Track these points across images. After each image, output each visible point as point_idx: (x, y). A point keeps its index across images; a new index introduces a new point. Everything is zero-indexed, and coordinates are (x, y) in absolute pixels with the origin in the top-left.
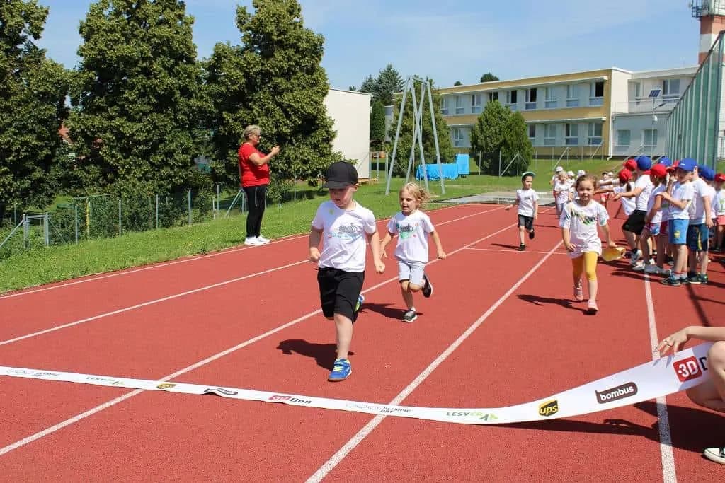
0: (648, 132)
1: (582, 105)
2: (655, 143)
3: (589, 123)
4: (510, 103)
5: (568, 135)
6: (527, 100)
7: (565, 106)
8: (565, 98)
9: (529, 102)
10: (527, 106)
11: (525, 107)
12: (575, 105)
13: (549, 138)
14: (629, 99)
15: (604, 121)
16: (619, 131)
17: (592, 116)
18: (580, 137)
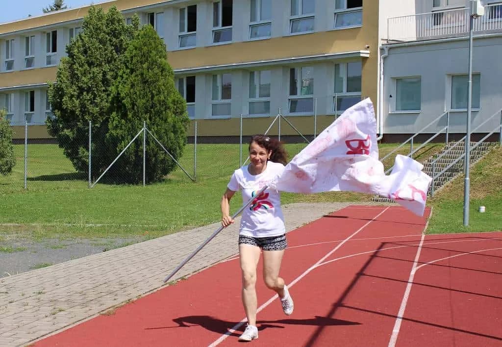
0: (459, 79)
1: (319, 28)
2: (476, 105)
3: (335, 63)
4: (186, 32)
5: (293, 91)
6: (216, 24)
7: (287, 31)
8: (287, 16)
9: (220, 27)
10: (217, 36)
11: (211, 38)
12: (307, 29)
13: (257, 99)
14: (417, 11)
15: (365, 59)
16: (398, 80)
17: (339, 49)
18: (316, 96)
